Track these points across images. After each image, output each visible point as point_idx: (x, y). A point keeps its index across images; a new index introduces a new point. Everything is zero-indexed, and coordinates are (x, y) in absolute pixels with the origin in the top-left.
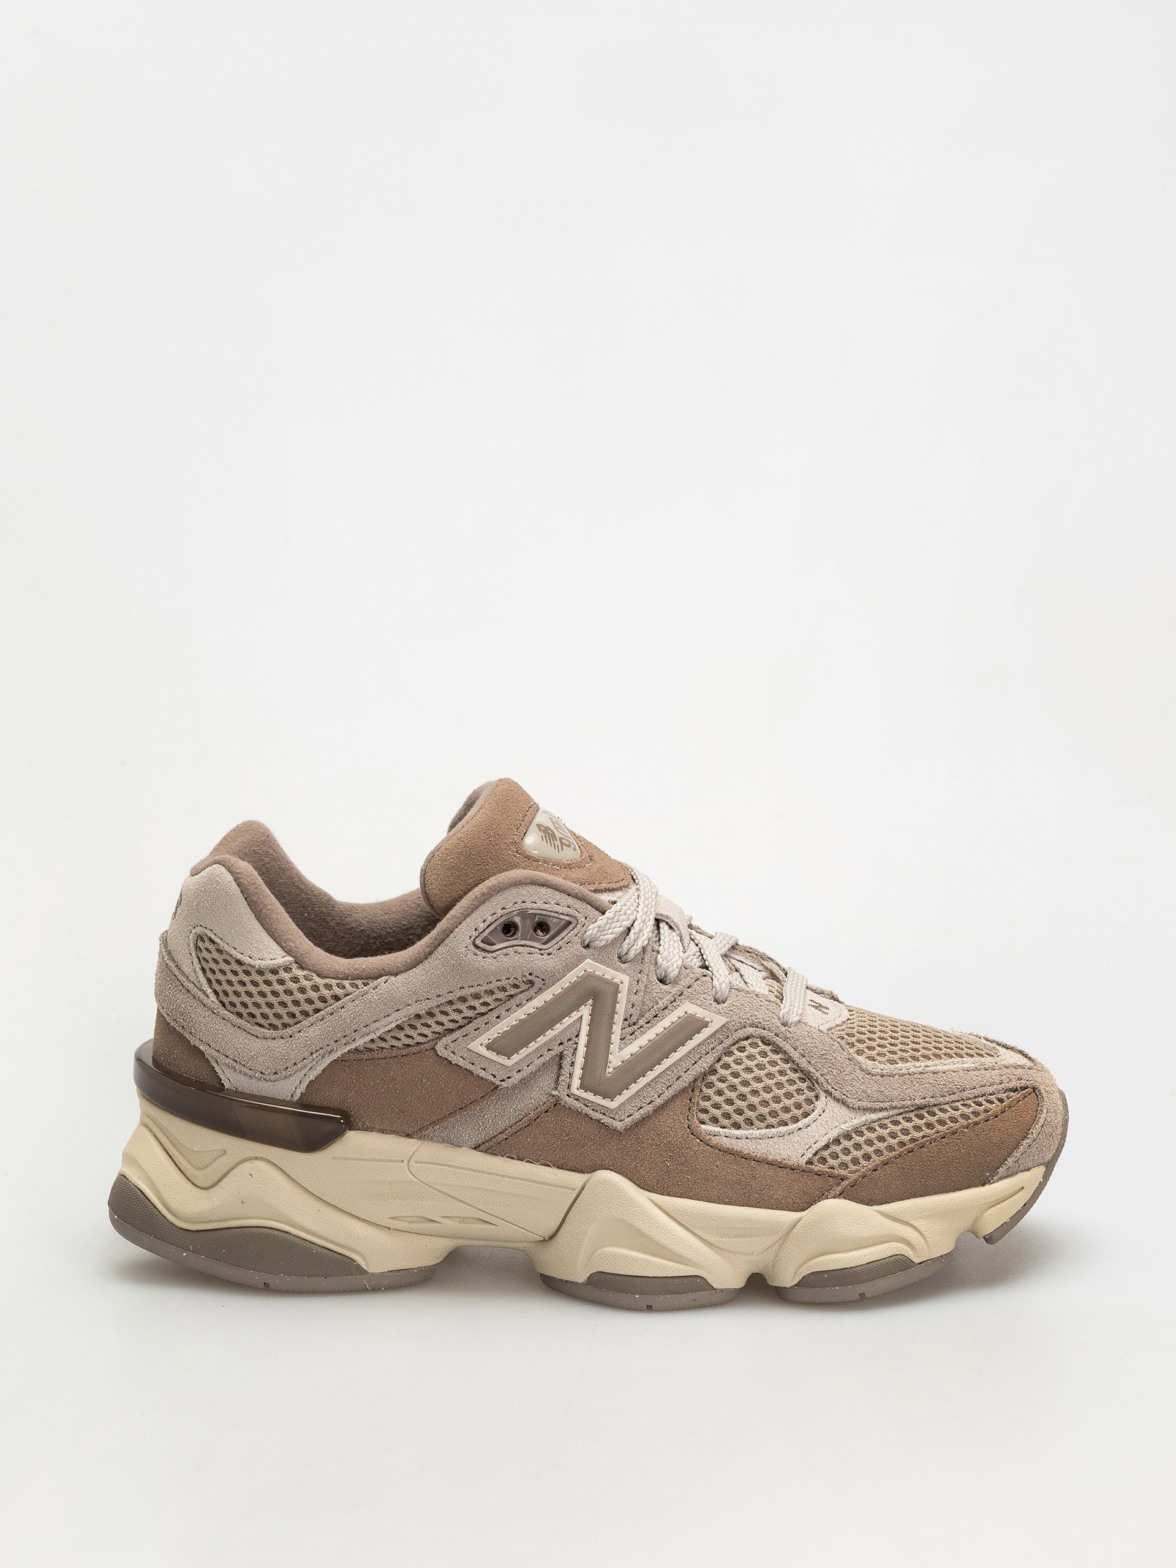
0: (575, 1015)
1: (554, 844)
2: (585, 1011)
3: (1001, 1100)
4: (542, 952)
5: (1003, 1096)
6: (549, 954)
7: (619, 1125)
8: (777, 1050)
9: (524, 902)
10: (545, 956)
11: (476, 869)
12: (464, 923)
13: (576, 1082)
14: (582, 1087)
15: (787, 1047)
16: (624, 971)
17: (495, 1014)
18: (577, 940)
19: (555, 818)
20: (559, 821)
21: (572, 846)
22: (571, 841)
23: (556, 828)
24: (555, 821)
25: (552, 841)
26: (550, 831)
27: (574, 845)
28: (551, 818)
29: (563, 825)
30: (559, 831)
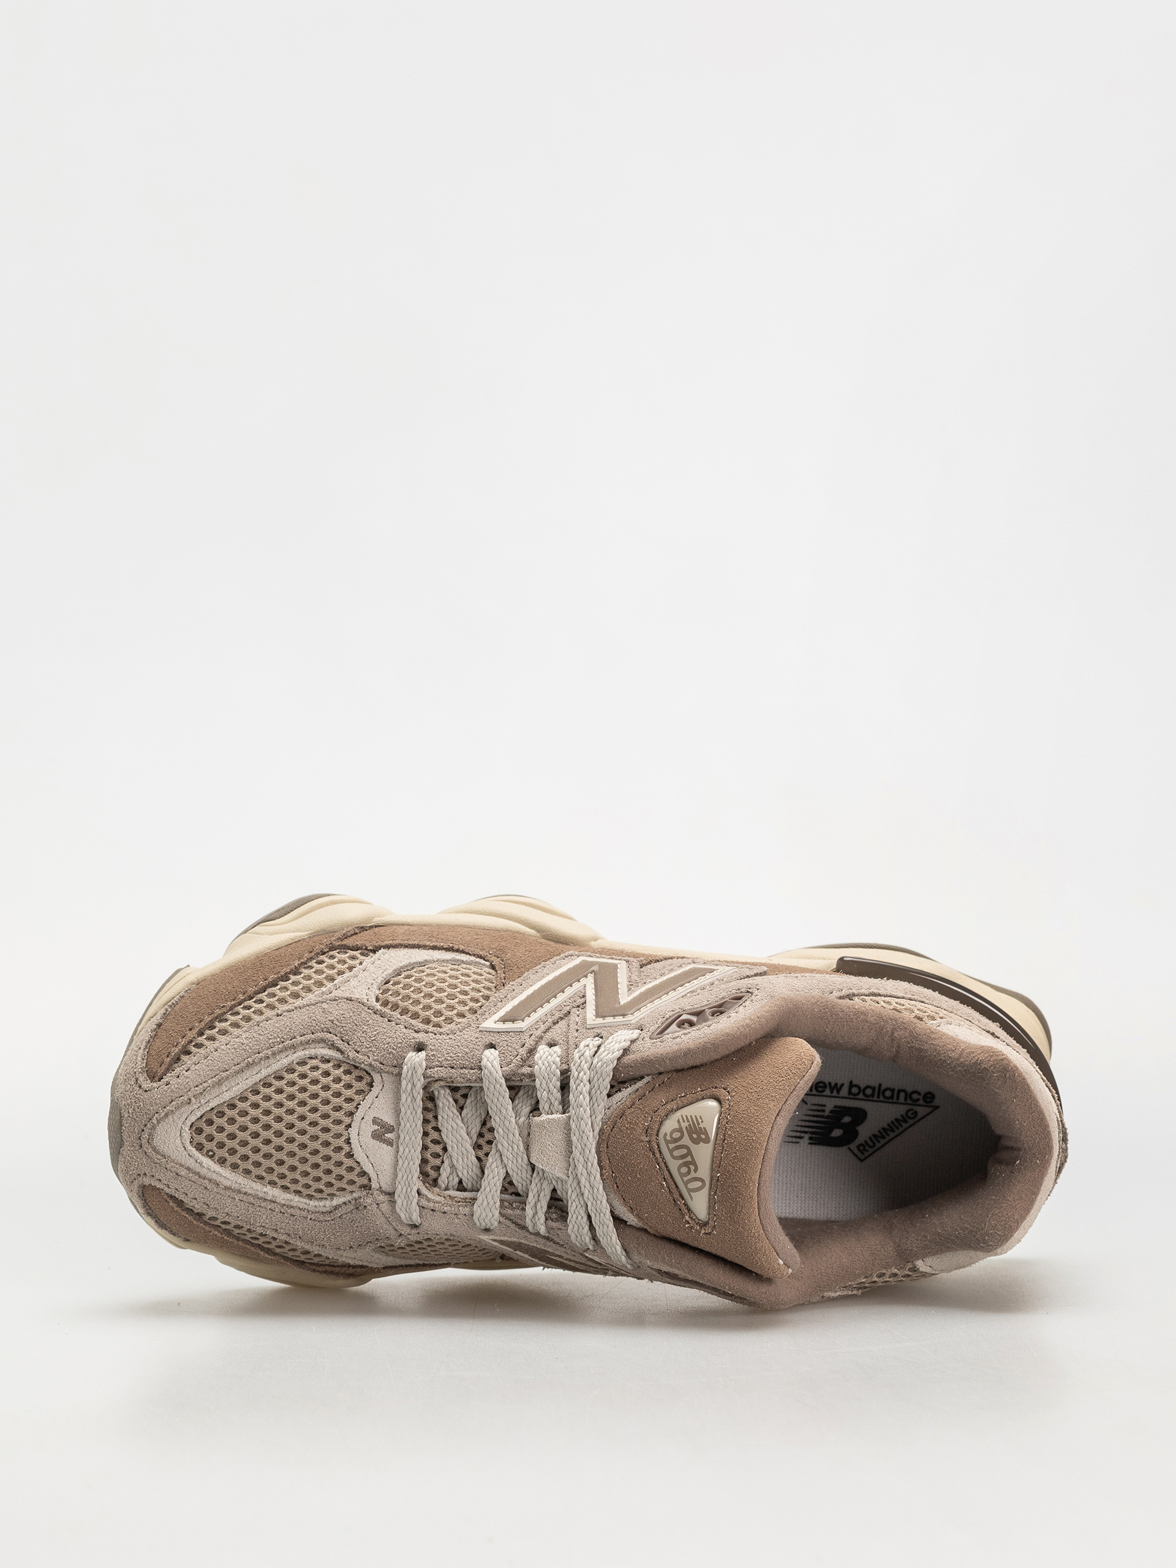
1: (688, 1121)
15: (415, 1025)
18: (648, 1027)
19: (693, 1175)
20: (689, 1172)
21: (668, 1138)
22: (672, 1146)
23: (689, 1153)
24: (692, 1167)
25: (691, 1122)
26: (695, 1136)
27: (667, 1142)
28: (696, 1170)
29: (682, 1175)
30: (684, 1151)
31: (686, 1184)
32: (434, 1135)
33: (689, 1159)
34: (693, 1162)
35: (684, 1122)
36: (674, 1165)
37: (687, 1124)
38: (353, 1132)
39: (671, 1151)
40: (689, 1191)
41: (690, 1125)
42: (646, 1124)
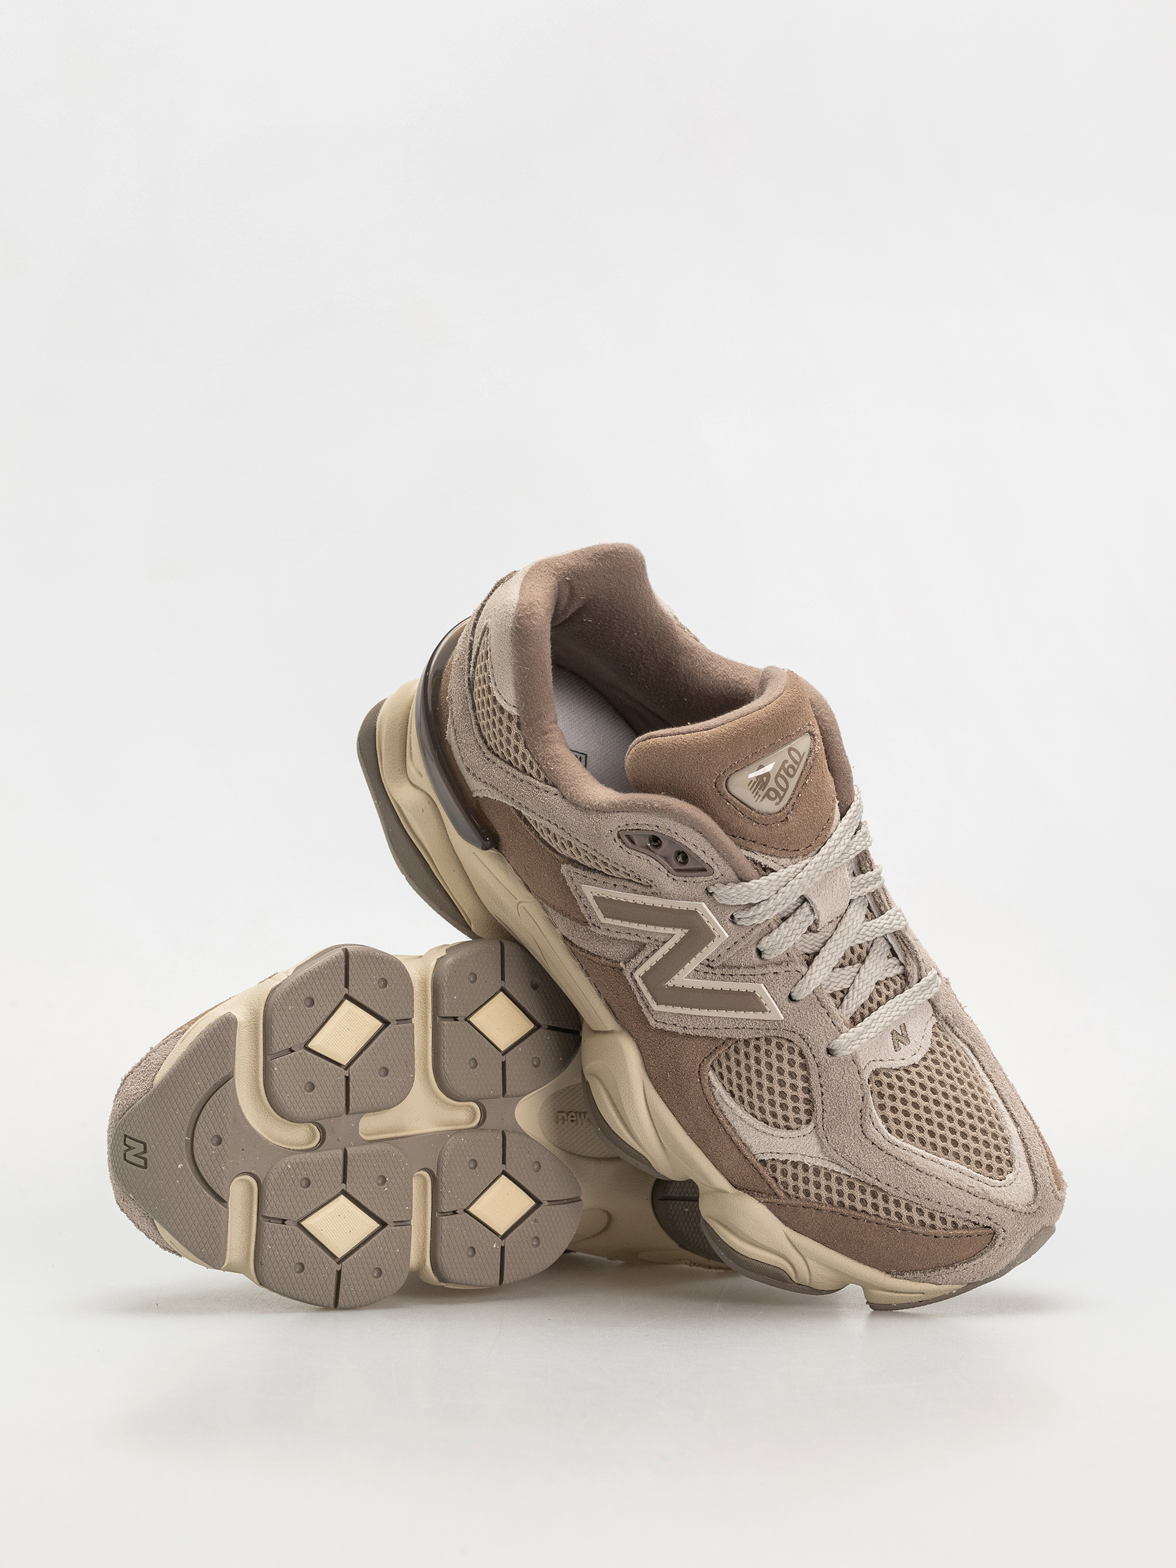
0: (670, 930)
1: (758, 792)
2: (679, 934)
3: (955, 1224)
4: (669, 875)
5: (961, 1223)
6: (674, 880)
7: (652, 1023)
8: (804, 1067)
9: (676, 833)
10: (670, 880)
12: (620, 814)
13: (641, 972)
14: (642, 978)
15: (814, 1071)
16: (728, 929)
17: (614, 882)
18: (703, 885)
19: (791, 762)
20: (792, 767)
21: (778, 800)
22: (782, 793)
23: (778, 775)
24: (786, 765)
25: (757, 789)
26: (765, 779)
27: (781, 799)
28: (786, 761)
29: (795, 770)
30: (779, 779)
31: (798, 764)
32: (876, 997)
33: (782, 773)
34: (782, 767)
35: (760, 796)
36: (793, 782)
37: (760, 792)
38: (916, 1059)
39: (785, 790)
40: (801, 758)
41: (760, 789)
42: (778, 825)
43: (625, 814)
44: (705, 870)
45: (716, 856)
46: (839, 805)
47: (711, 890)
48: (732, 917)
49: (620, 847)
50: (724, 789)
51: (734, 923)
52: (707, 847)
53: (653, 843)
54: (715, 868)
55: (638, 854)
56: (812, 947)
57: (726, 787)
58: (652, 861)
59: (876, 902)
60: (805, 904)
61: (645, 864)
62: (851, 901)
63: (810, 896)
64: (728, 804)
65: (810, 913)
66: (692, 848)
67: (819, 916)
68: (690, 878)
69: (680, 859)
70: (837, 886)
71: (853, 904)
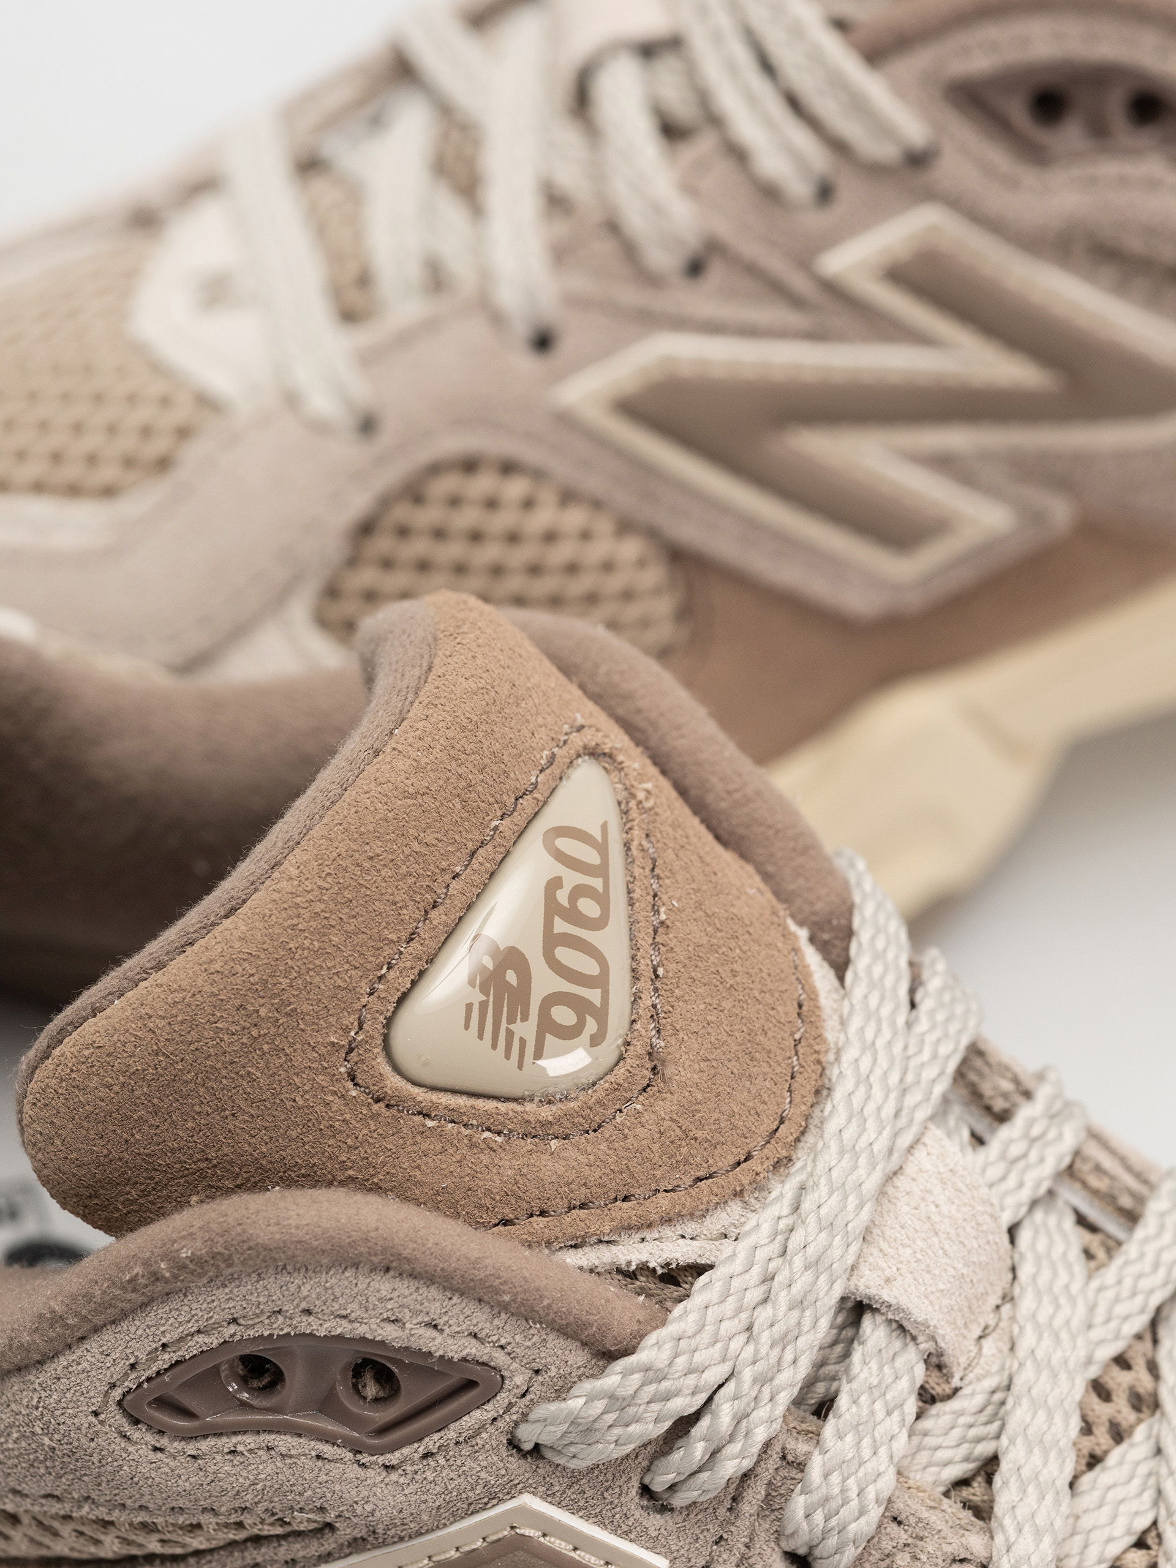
1: (509, 1032)
4: (365, 1459)
6: (388, 1468)
9: (308, 1312)
10: (374, 1475)
11: (190, 1125)
12: (91, 1344)
16: (653, 1544)
18: (493, 1437)
19: (572, 878)
20: (579, 891)
21: (591, 1025)
22: (594, 996)
23: (551, 941)
24: (562, 896)
25: (504, 1024)
26: (511, 977)
27: (601, 1015)
28: (554, 884)
29: (603, 899)
30: (563, 954)
31: (602, 871)
33: (560, 926)
34: (552, 908)
35: (523, 1042)
36: (614, 942)
37: (519, 1029)
39: (601, 981)
40: (602, 849)
41: (511, 1020)
42: (639, 1107)
43: (108, 1335)
44: (470, 1384)
45: (480, 1319)
46: (812, 940)
47: (528, 1435)
48: (645, 1490)
49: (156, 1449)
50: (394, 1081)
51: (665, 1509)
52: (435, 1303)
53: (255, 1384)
54: (500, 1358)
55: (227, 1443)
56: (964, 1449)
57: (397, 1069)
58: (284, 1442)
59: (1095, 1193)
60: (867, 1322)
61: (266, 1468)
62: (1012, 1232)
63: (868, 1284)
64: (430, 1123)
65: (898, 1344)
66: (389, 1333)
67: (933, 1338)
68: (436, 1436)
69: (371, 1390)
70: (945, 1209)
71: (1025, 1236)
